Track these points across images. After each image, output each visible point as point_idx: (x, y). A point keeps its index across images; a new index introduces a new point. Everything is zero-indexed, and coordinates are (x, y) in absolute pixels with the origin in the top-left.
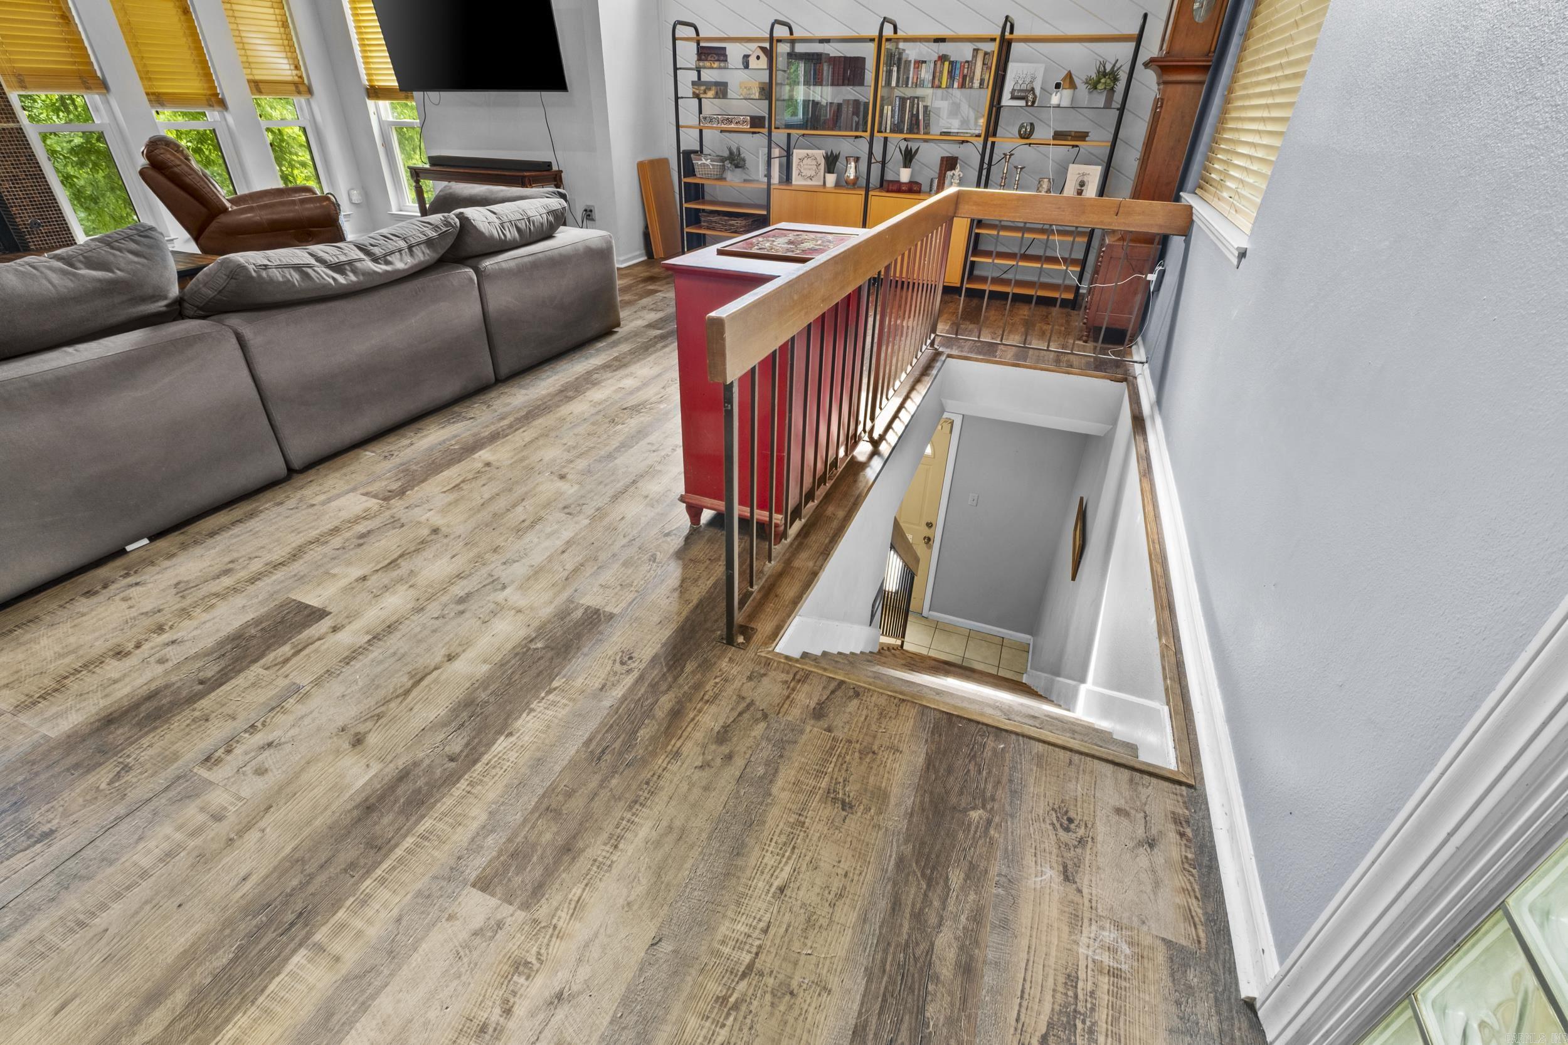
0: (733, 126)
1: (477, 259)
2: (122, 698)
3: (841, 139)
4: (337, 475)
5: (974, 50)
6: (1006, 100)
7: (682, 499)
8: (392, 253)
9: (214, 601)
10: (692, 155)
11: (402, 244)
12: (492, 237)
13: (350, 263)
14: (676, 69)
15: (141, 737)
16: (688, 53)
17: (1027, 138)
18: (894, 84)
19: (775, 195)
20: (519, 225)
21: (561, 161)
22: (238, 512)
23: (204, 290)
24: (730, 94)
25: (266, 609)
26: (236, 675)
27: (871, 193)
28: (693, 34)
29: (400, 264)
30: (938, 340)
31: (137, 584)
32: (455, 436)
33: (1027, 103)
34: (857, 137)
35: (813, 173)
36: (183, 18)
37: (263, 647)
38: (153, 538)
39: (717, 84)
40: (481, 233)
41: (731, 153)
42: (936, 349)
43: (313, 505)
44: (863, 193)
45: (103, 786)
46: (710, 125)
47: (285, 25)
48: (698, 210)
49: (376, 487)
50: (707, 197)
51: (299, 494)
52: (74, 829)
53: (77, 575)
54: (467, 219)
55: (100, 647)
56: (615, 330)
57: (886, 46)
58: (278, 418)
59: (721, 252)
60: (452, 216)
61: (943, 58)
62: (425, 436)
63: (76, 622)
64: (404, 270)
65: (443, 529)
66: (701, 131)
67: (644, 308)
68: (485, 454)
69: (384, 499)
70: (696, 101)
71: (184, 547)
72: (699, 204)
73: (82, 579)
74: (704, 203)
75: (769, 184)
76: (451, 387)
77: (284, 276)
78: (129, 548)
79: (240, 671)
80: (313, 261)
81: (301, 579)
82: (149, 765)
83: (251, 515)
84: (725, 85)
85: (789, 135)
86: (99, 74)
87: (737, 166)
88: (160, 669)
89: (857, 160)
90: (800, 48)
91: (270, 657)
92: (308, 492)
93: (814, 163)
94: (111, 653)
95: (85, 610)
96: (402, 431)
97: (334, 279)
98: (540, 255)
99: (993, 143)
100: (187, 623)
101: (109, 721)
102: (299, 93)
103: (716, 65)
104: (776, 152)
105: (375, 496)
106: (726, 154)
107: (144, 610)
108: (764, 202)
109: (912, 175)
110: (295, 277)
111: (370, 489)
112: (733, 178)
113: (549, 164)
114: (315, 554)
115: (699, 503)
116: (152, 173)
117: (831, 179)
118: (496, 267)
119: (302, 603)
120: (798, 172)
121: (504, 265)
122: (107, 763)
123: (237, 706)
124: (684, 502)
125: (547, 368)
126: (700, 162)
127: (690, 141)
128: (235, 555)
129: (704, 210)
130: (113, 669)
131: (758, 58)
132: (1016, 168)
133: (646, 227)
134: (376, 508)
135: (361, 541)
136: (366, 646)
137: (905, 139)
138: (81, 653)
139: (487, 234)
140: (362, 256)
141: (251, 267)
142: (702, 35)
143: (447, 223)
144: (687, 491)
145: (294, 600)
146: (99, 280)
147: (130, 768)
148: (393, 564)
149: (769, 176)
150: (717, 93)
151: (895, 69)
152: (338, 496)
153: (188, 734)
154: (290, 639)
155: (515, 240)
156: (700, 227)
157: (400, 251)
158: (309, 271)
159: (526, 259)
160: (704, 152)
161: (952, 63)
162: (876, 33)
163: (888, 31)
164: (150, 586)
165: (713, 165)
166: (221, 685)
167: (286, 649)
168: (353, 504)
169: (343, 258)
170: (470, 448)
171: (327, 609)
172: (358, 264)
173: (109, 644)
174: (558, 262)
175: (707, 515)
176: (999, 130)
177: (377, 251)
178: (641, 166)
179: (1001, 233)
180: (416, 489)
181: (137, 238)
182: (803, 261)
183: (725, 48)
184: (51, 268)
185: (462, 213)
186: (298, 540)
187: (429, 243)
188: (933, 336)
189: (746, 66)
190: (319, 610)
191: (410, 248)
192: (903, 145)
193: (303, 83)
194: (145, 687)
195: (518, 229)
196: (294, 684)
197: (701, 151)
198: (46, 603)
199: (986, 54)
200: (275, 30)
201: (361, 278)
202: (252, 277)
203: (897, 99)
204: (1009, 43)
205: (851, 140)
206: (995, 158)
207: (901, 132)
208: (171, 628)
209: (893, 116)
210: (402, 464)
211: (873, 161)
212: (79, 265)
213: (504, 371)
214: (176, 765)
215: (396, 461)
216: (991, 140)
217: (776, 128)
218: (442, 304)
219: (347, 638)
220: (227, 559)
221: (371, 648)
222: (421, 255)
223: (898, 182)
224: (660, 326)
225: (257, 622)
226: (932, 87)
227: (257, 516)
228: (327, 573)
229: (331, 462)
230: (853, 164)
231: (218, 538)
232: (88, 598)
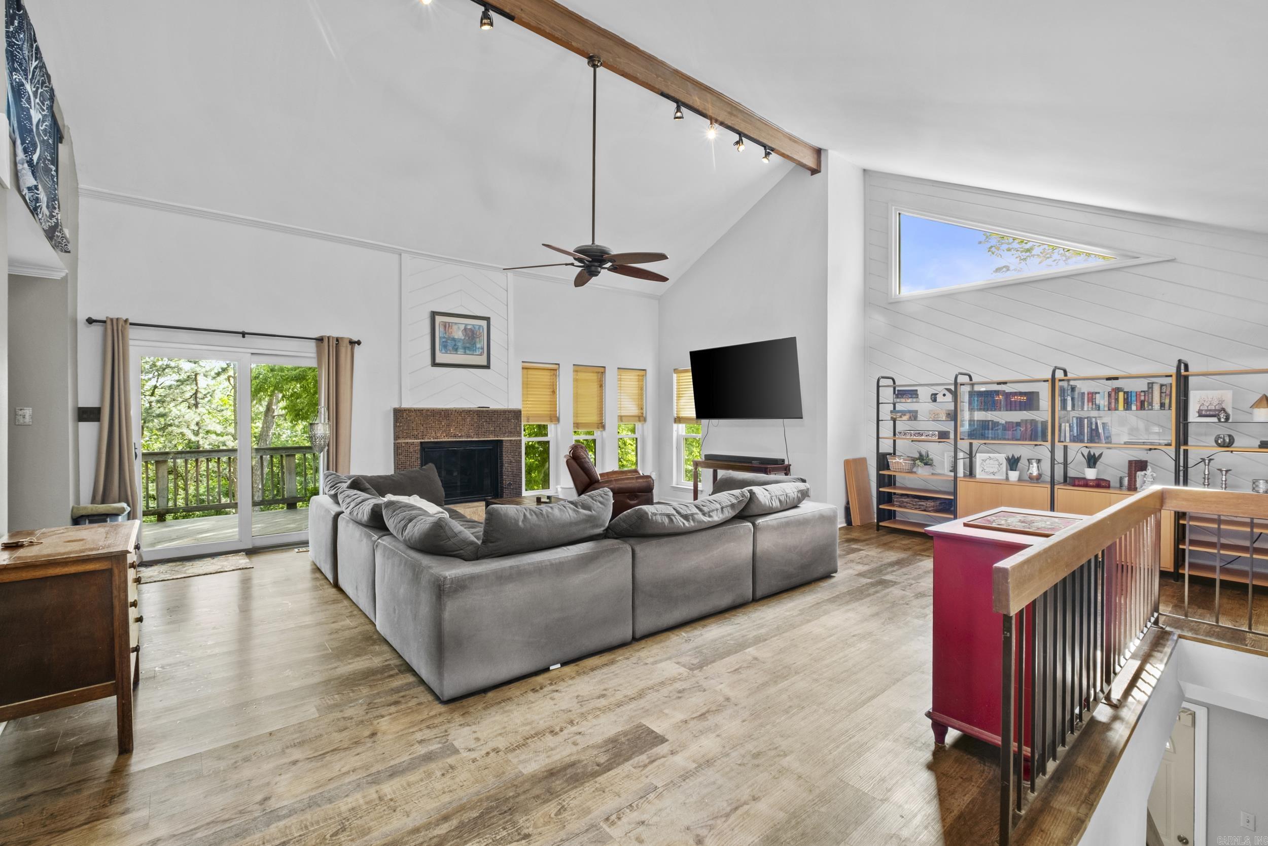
0: (923, 437)
1: (755, 518)
2: (556, 761)
3: (1020, 446)
4: (658, 646)
5: (1149, 383)
6: (1193, 416)
7: (929, 715)
8: (713, 511)
9: (598, 713)
10: (888, 456)
11: (719, 506)
12: (765, 504)
13: (692, 515)
14: (878, 403)
15: (569, 790)
16: (887, 394)
17: (1228, 447)
18: (1069, 408)
19: (960, 485)
20: (781, 499)
21: (791, 459)
22: (605, 658)
23: (622, 524)
24: (920, 417)
25: (629, 727)
26: (617, 766)
27: (1056, 487)
28: (890, 382)
29: (717, 517)
30: (1162, 619)
31: (557, 691)
32: (730, 634)
33: (1219, 419)
34: (1036, 445)
35: (996, 470)
36: (599, 389)
37: (630, 753)
38: (564, 664)
39: (910, 412)
40: (760, 502)
41: (921, 455)
42: (1162, 628)
43: (647, 664)
44: (1049, 486)
45: (553, 815)
46: (904, 437)
47: (642, 389)
48: (890, 493)
49: (684, 659)
50: (898, 484)
51: (638, 654)
52: (540, 838)
53: (528, 677)
54: (754, 493)
55: (542, 725)
56: (832, 575)
57: (1058, 384)
58: (637, 602)
59: (966, 525)
60: (745, 490)
61: (1117, 390)
62: (710, 630)
63: (530, 706)
64: (717, 521)
65: (733, 699)
66: (894, 441)
67: (852, 561)
68: (751, 651)
69: (691, 669)
70: (892, 422)
71: (578, 674)
72: (891, 489)
73: (530, 681)
74: (895, 488)
75: (956, 477)
76: (726, 600)
77: (662, 520)
78: (551, 668)
79: (619, 764)
80: (674, 512)
81: (646, 712)
82: (575, 811)
83: (613, 662)
84: (916, 412)
85: (971, 444)
86: (558, 415)
87: (926, 464)
88: (574, 749)
89: (1039, 461)
90: (977, 388)
91: (636, 760)
92: (643, 654)
93: (996, 463)
94: (548, 730)
95: (533, 700)
96: (694, 625)
97: (684, 524)
98: (792, 518)
99: (1186, 452)
100: (585, 723)
101: (552, 773)
102: (640, 421)
103: (910, 400)
104: (961, 455)
105: (684, 666)
106: (917, 456)
107: (563, 708)
108: (952, 490)
109: (1098, 474)
110: (666, 521)
111: (680, 660)
112: (922, 471)
113: (783, 461)
114: (652, 697)
115: (945, 721)
116: (572, 462)
117: (1014, 475)
118: (765, 523)
119: (650, 729)
120: (981, 469)
121: (770, 523)
122: (553, 801)
123: (621, 788)
124: (931, 718)
125: (785, 596)
126: (894, 461)
127: (886, 447)
128: (606, 686)
129: (895, 494)
130: (550, 740)
131: (944, 395)
132: (1221, 470)
133: (848, 503)
134: (685, 674)
135: (680, 695)
136: (694, 771)
137: (1086, 447)
138: (534, 725)
139: (763, 503)
140: (697, 511)
141: (650, 514)
142: (897, 383)
143: (743, 496)
144: (934, 709)
145: (644, 725)
146: (586, 515)
147: (566, 809)
148: (702, 716)
149: (954, 469)
150: (910, 417)
151: (1069, 399)
152: (661, 661)
153: (594, 798)
154: (646, 751)
155: (777, 507)
156: (893, 505)
157: (717, 510)
158: (673, 517)
159: (783, 520)
160: (897, 454)
161: (1126, 393)
162: (1049, 376)
163: (1059, 374)
164: (564, 693)
165: (905, 463)
166: (609, 770)
167: (643, 758)
168: (670, 669)
169: (689, 512)
170: (741, 646)
171: (666, 737)
172: (696, 516)
173: (547, 724)
174: (803, 523)
175: (952, 735)
176: (1190, 439)
177: (706, 509)
178: (847, 463)
179: (1222, 527)
180: (709, 666)
181: (603, 495)
182: (1047, 536)
183: (917, 390)
184: (570, 508)
185: (751, 490)
186: (642, 685)
187: (733, 506)
188: (1156, 615)
189: (935, 400)
190: (661, 736)
191: (722, 508)
192: (1086, 452)
193: (643, 416)
194: (568, 758)
195: (780, 501)
196: (652, 784)
197: (894, 453)
198: (513, 691)
199: (1162, 386)
200: (635, 391)
201: (696, 524)
202: (649, 519)
203: (1075, 419)
204: (1186, 378)
205: (1032, 447)
206: (1191, 462)
207: (1082, 441)
208: (577, 723)
209: (1071, 430)
210: (697, 647)
211: (1056, 462)
212: (580, 507)
213: (759, 594)
214: (590, 816)
215: (692, 645)
216: (1182, 448)
217: (961, 439)
218: (732, 544)
219: (680, 760)
220: (602, 687)
221: (698, 774)
222: (727, 513)
223: (1084, 479)
224: (869, 576)
225: (625, 734)
226: (1109, 410)
227: (615, 664)
228: (661, 711)
229: (653, 637)
230: (1035, 465)
231: (596, 672)
232: (534, 693)
